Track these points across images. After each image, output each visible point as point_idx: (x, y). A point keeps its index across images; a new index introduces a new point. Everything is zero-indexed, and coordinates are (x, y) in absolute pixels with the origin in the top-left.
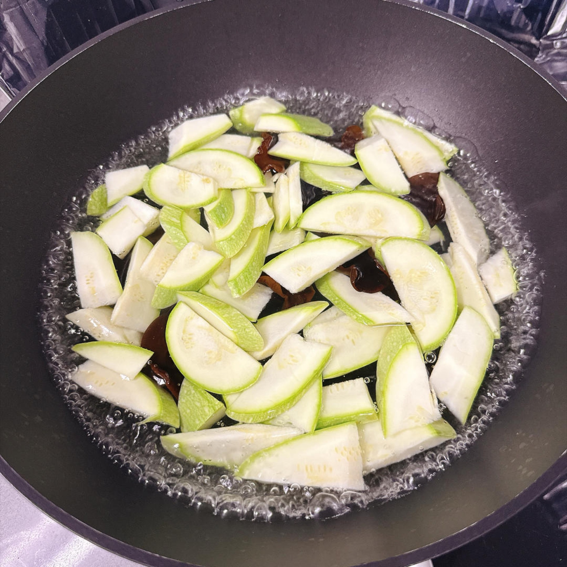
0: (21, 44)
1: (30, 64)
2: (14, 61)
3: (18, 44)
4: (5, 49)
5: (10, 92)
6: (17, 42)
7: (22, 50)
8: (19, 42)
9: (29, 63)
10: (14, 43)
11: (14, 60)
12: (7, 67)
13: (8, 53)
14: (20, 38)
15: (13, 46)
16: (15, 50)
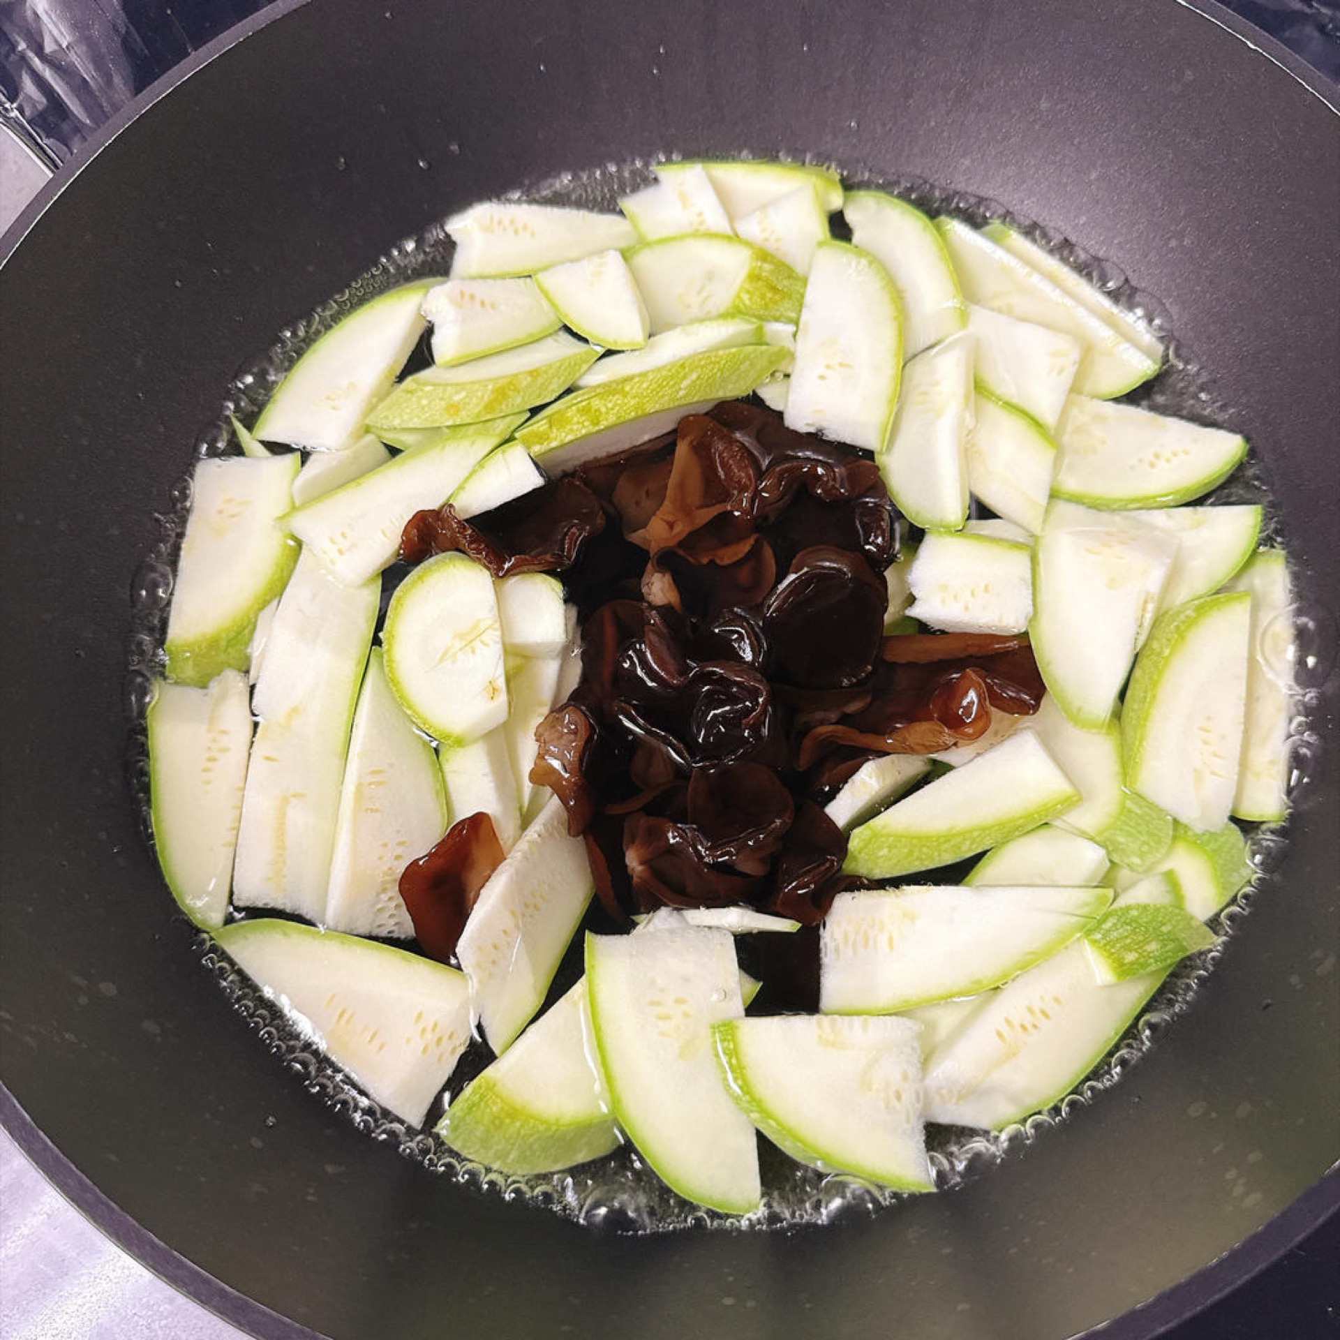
0: (63, 30)
1: (87, 78)
2: (47, 74)
3: (55, 32)
4: (22, 46)
5: (42, 148)
6: (51, 26)
7: (64, 46)
8: (56, 26)
9: (85, 76)
10: (44, 28)
11: (47, 70)
12: (29, 86)
13: (30, 54)
14: (58, 16)
15: (42, 36)
16: (49, 47)
